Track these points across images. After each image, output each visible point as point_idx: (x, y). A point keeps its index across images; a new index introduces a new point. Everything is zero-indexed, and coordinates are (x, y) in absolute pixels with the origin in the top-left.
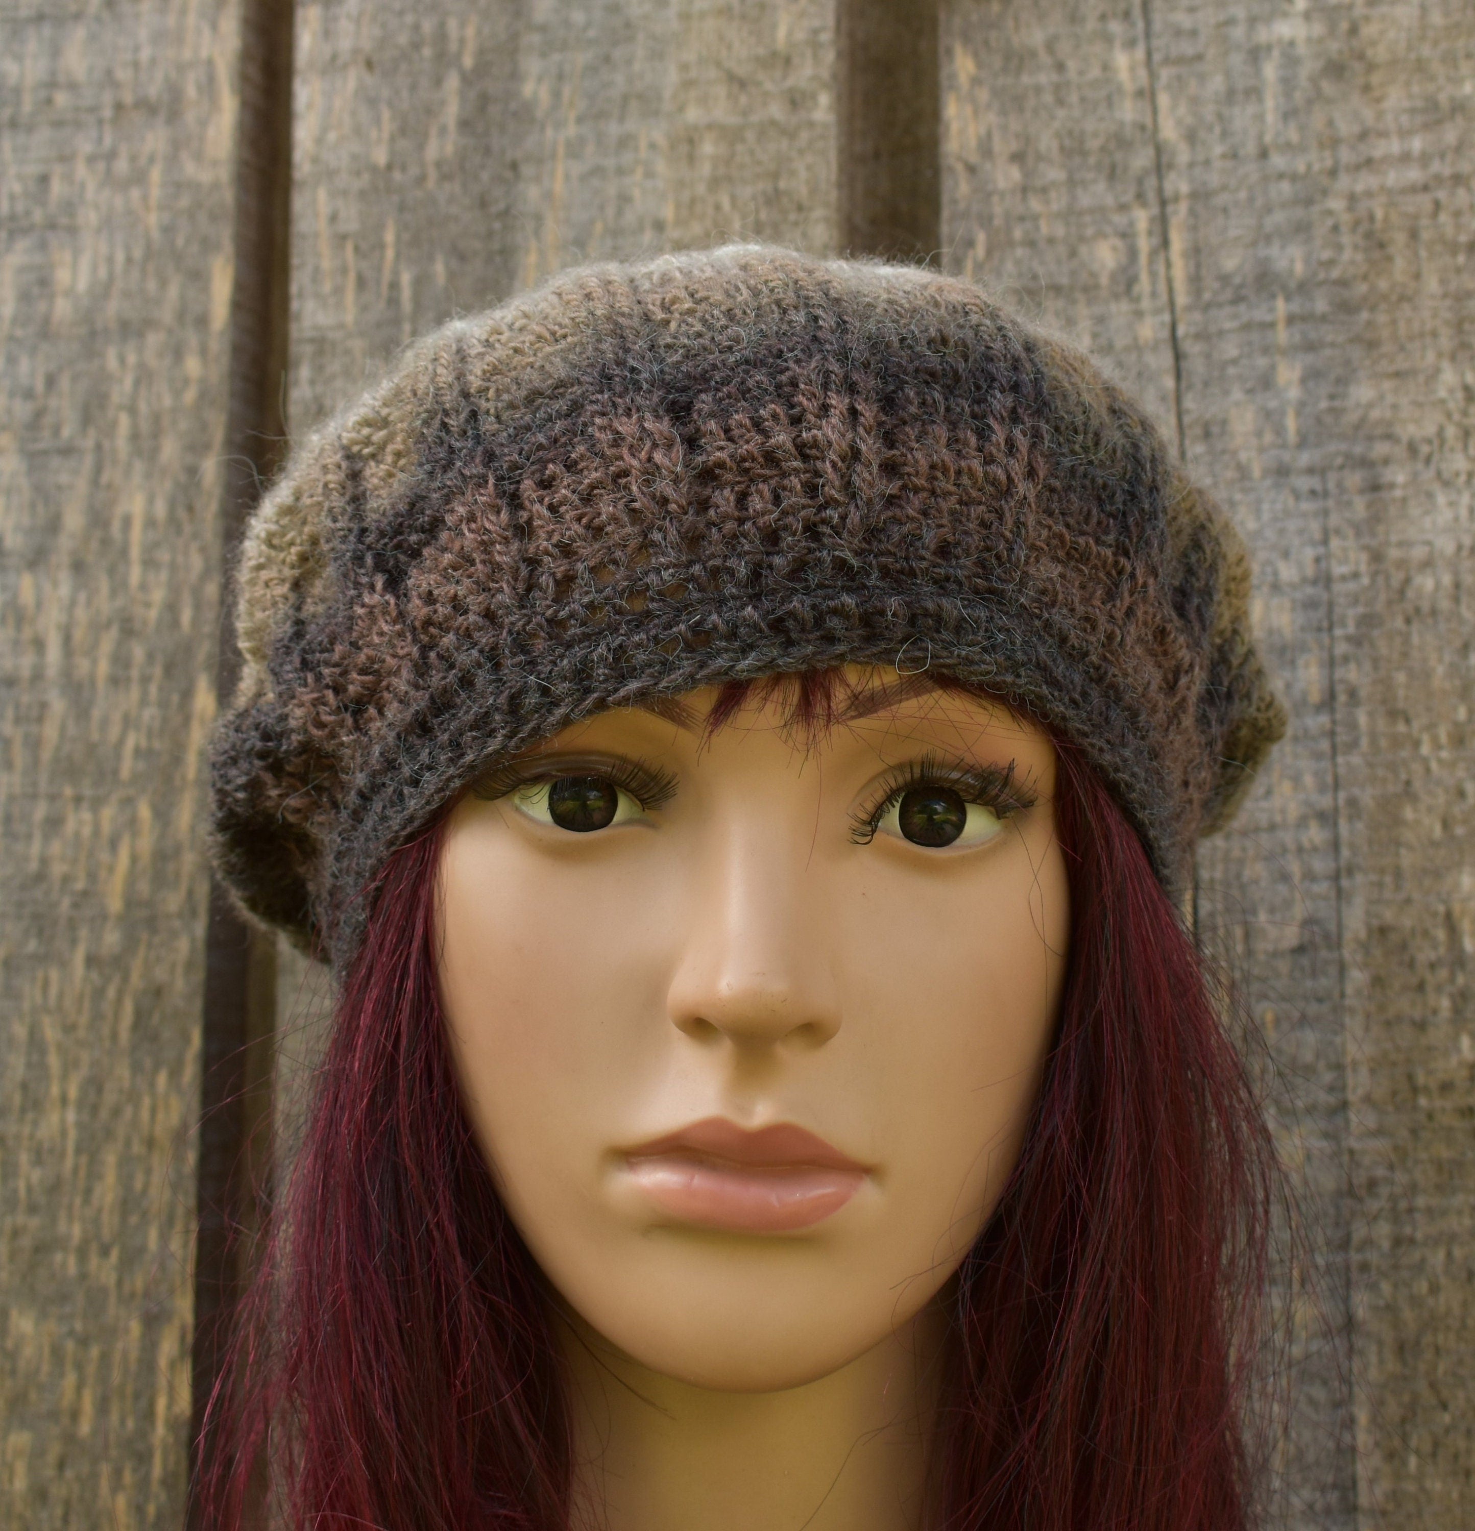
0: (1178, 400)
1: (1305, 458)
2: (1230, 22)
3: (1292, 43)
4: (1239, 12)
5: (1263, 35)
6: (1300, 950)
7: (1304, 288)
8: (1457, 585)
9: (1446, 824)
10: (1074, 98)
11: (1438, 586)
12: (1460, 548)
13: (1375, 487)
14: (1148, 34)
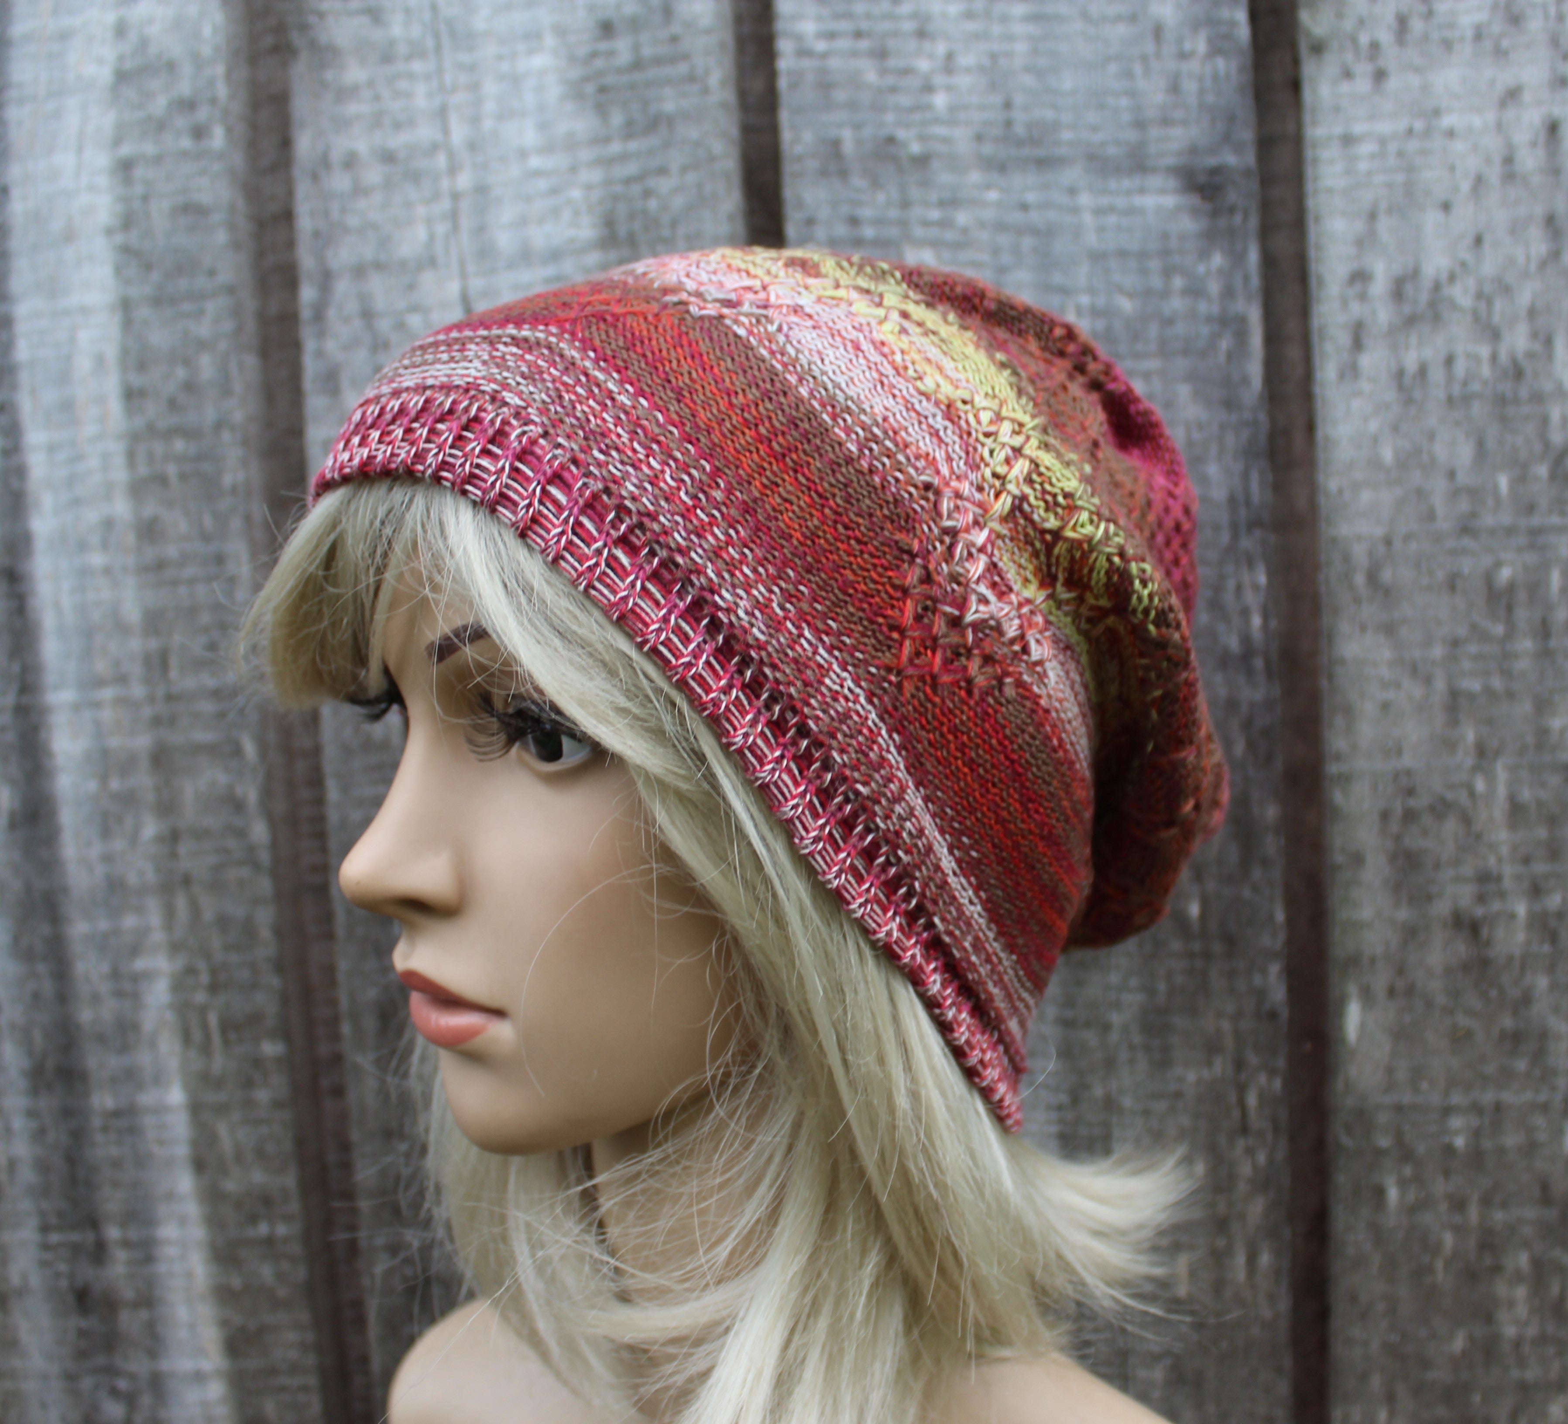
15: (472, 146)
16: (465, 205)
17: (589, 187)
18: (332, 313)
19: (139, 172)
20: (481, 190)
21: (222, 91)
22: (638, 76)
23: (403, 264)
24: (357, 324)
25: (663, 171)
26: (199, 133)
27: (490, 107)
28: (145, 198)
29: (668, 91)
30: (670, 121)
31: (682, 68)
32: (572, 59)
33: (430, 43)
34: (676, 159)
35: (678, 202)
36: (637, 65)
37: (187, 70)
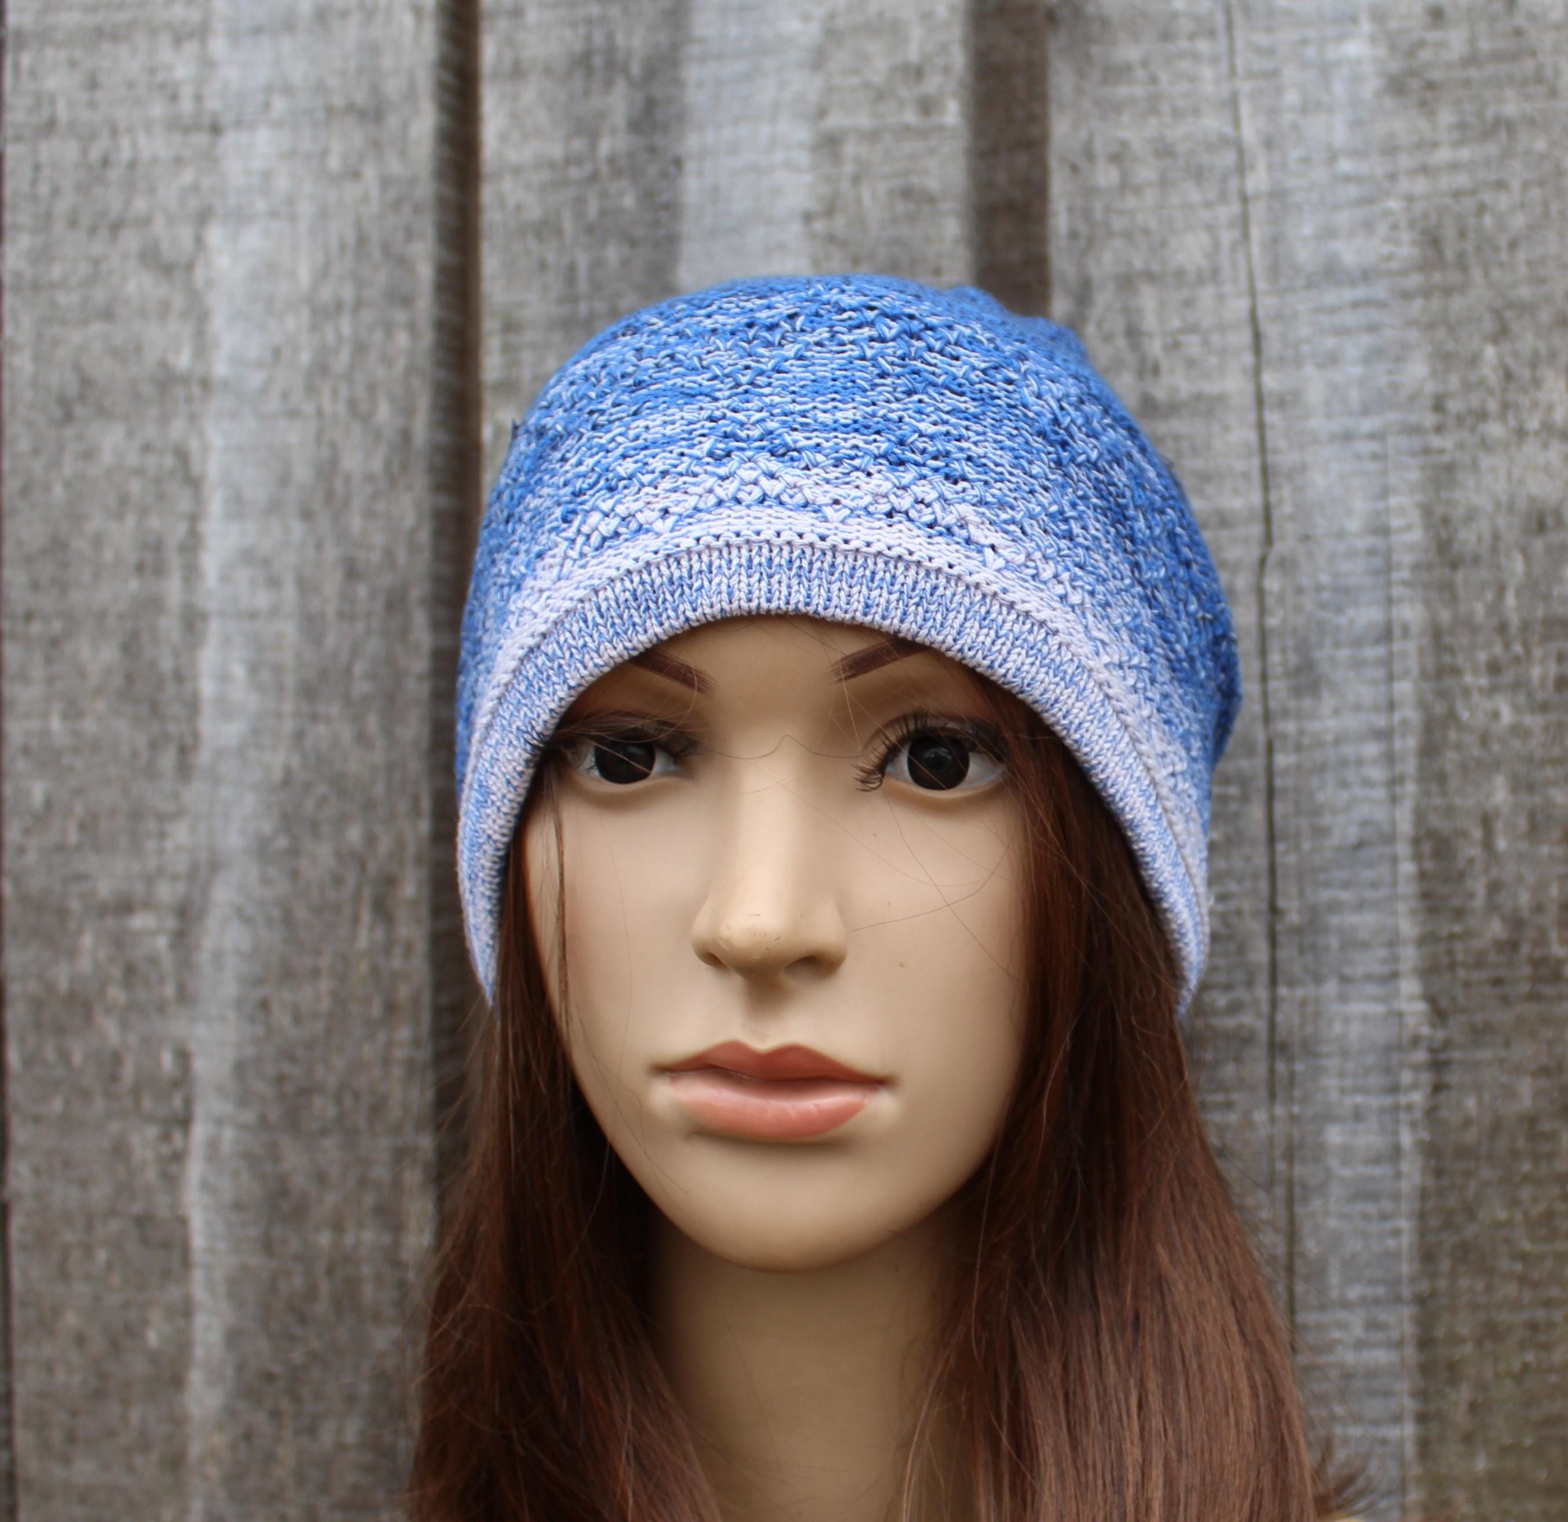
0: (1257, 372)
1: (1368, 425)
2: (1304, 42)
3: (1358, 62)
4: (1311, 33)
5: (1331, 53)
6: (1360, 845)
7: (1366, 276)
8: (1496, 537)
9: (1484, 740)
10: (1165, 107)
11: (1480, 539)
12: (1498, 505)
13: (1426, 451)
14: (1232, 52)
15: (1269, 143)
16: (1258, 211)
17: (1410, 199)
18: (1090, 330)
19: (850, 149)
20: (1277, 195)
21: (958, 59)
22: (1474, 73)
23: (1180, 274)
24: (1121, 342)
25: (1501, 185)
26: (927, 106)
27: (1291, 97)
28: (856, 180)
29: (1510, 93)
30: (1510, 126)
31: (1528, 65)
32: (1393, 47)
33: (1220, 20)
34: (1517, 172)
35: (1518, 222)
36: (1472, 60)
37: (916, 33)
